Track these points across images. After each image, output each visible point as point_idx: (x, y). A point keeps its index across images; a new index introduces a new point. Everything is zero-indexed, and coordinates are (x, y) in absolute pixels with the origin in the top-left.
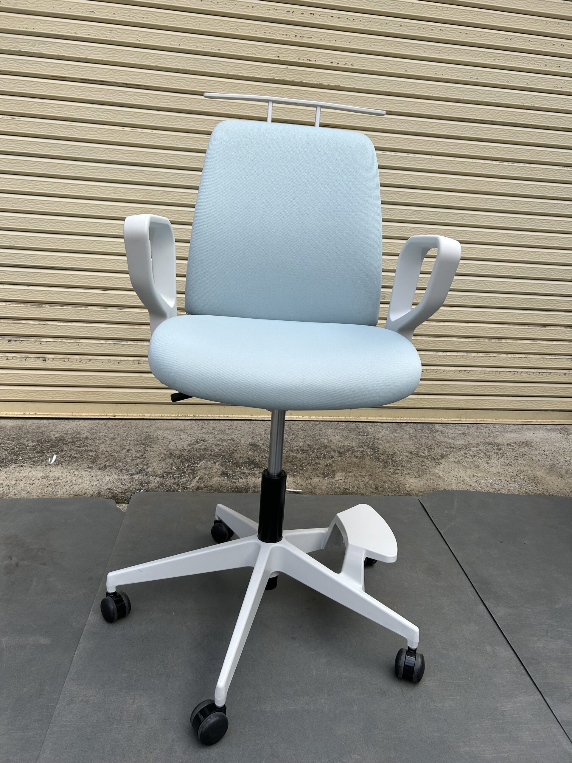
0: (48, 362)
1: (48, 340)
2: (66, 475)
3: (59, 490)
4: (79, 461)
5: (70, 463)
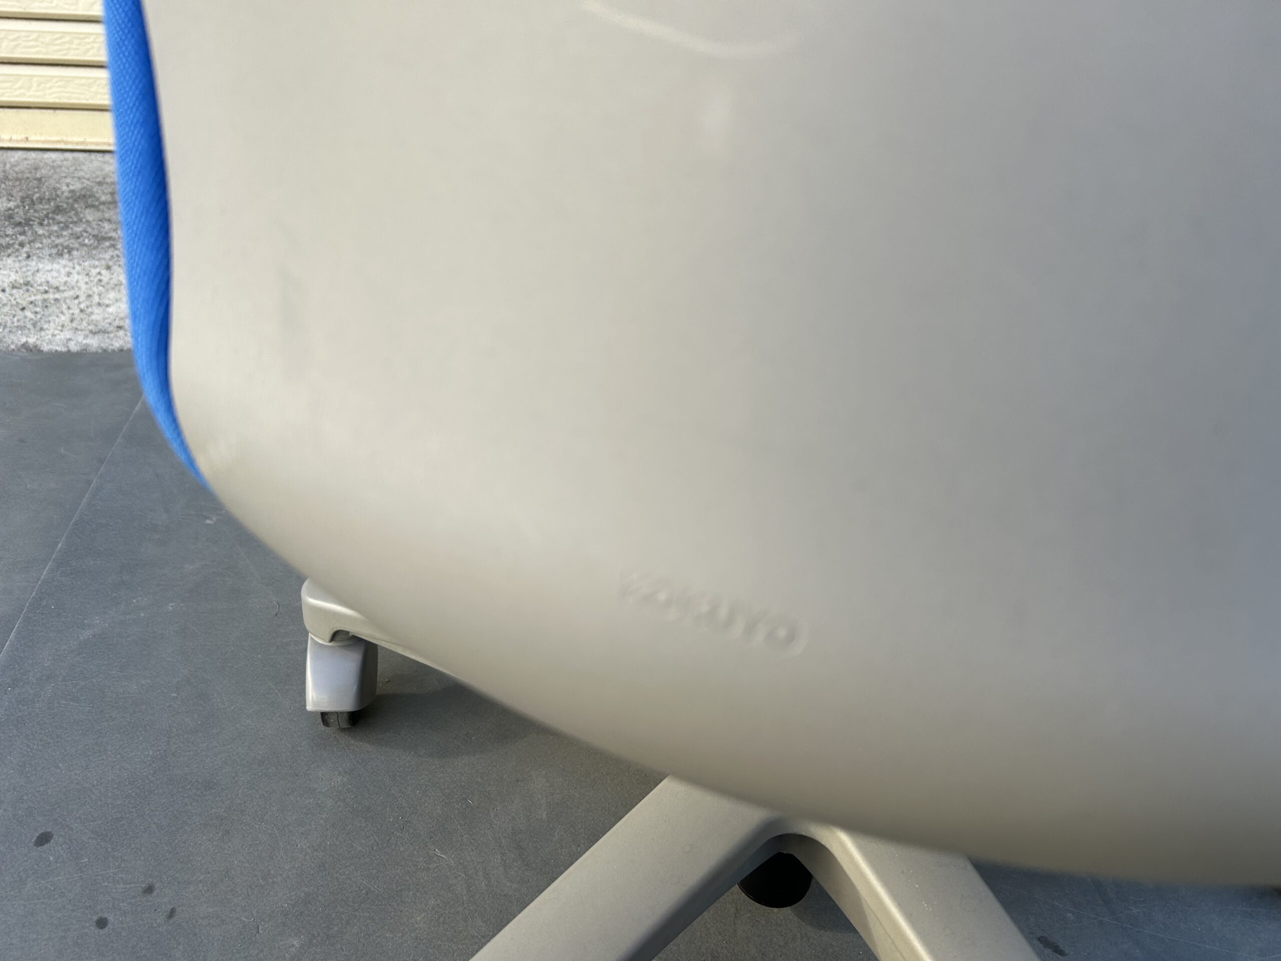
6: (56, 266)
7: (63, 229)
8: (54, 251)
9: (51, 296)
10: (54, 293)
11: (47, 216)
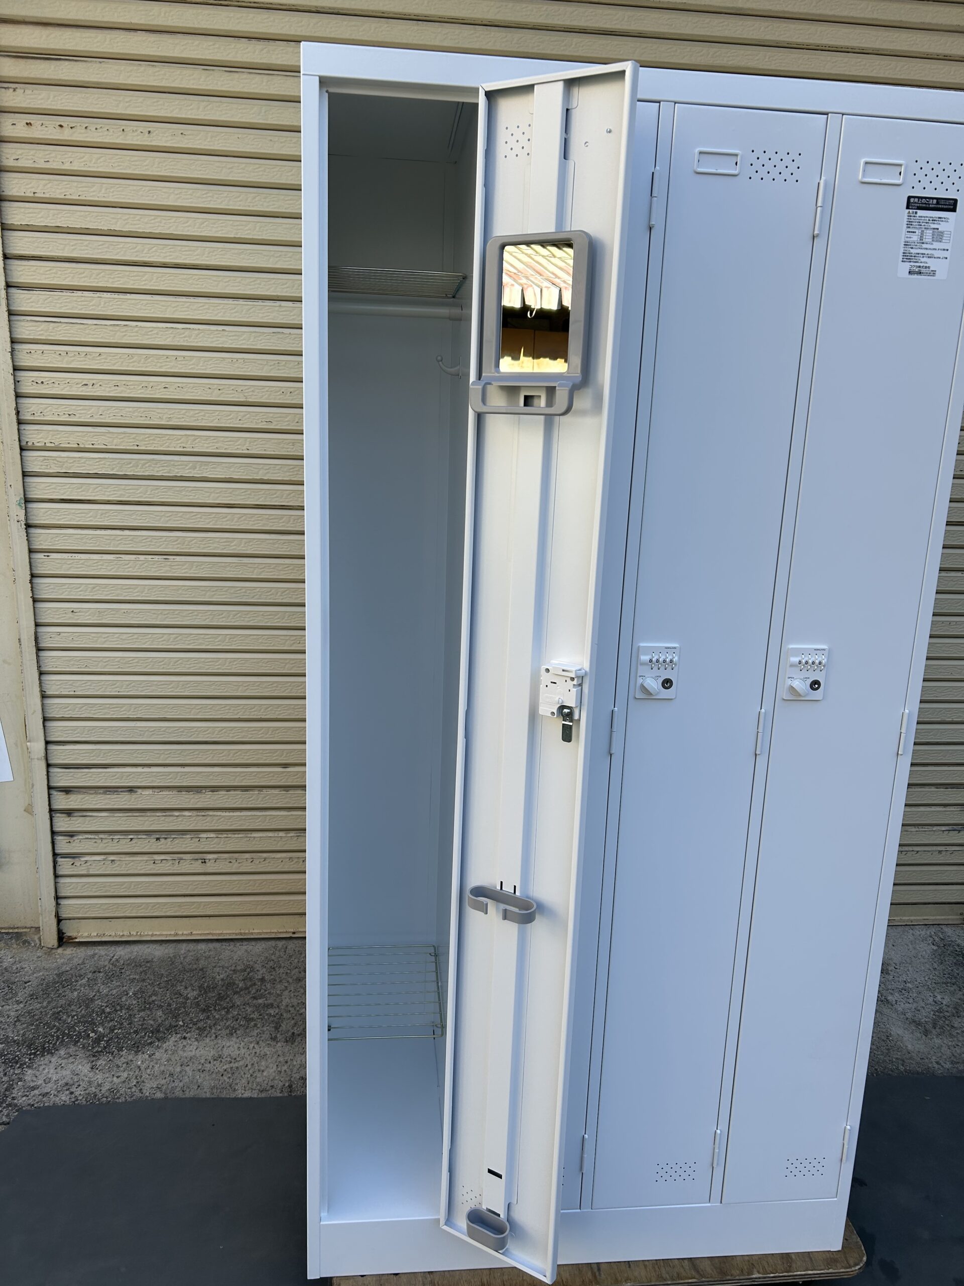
0: (208, 864)
1: (209, 836)
2: (244, 1054)
3: (238, 1081)
4: (259, 1026)
5: (248, 1030)
6: (231, 1043)
7: (228, 1012)
8: (228, 1031)
9: (234, 1065)
10: (234, 1063)
11: (216, 1002)
